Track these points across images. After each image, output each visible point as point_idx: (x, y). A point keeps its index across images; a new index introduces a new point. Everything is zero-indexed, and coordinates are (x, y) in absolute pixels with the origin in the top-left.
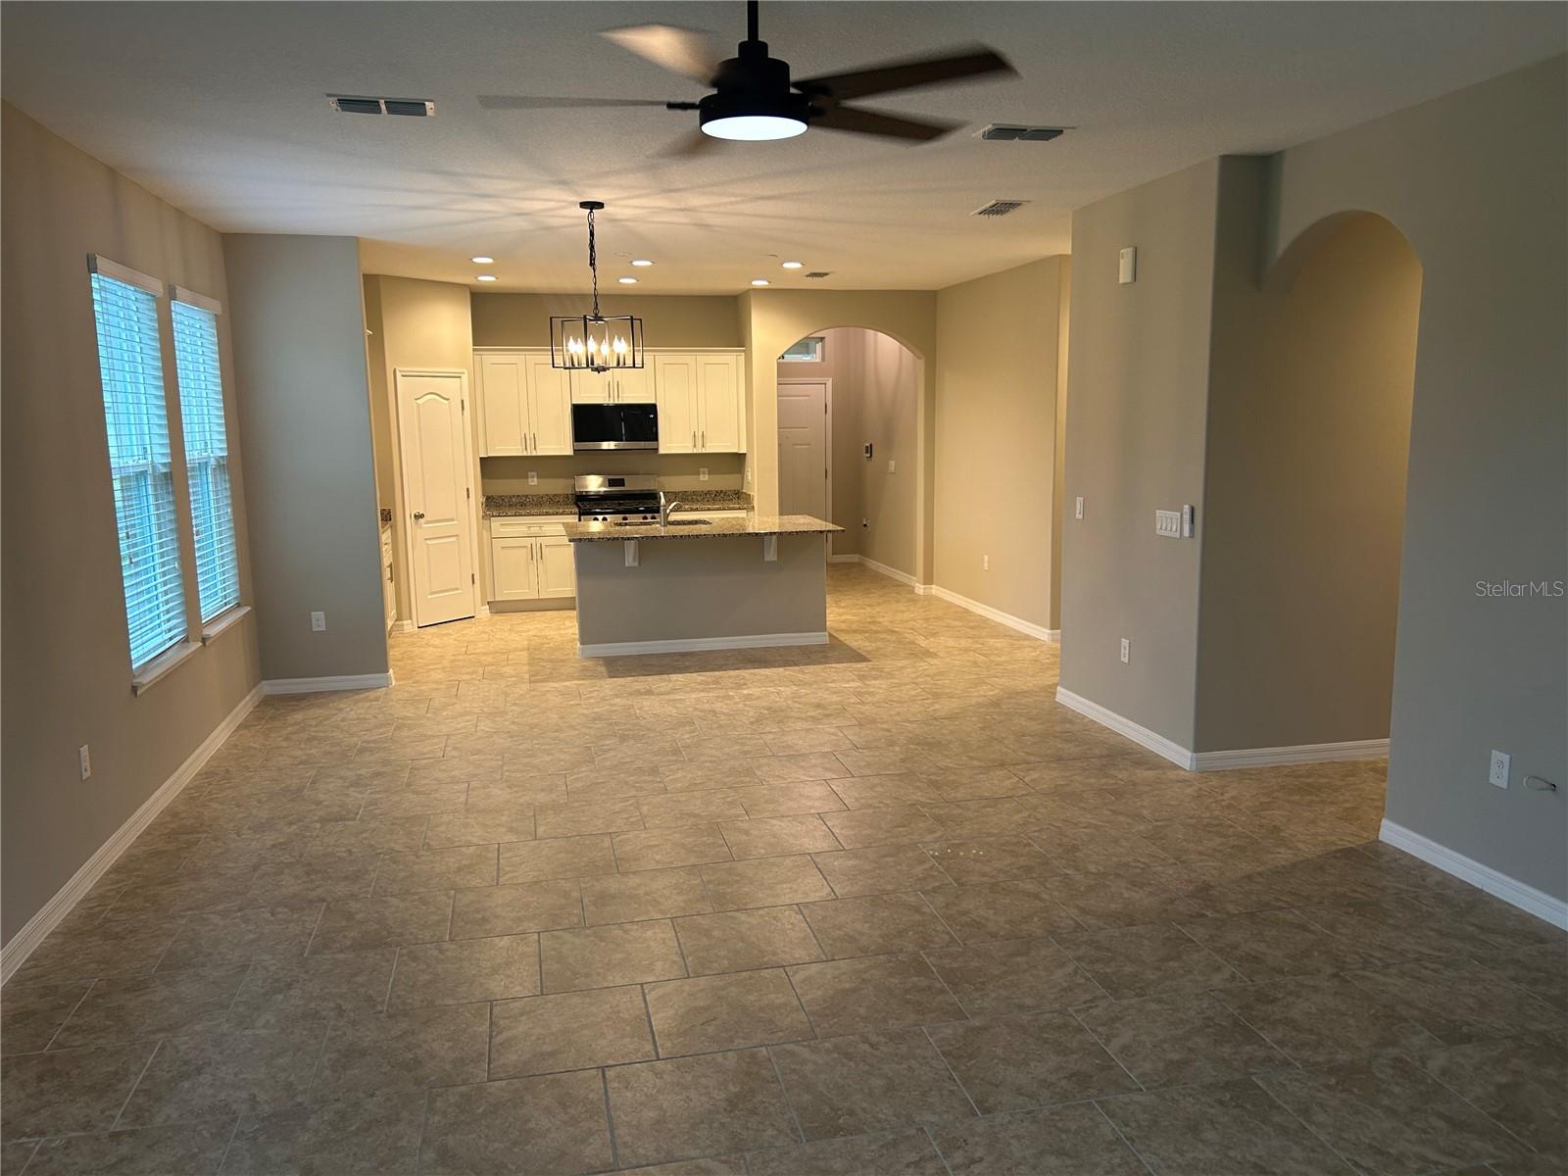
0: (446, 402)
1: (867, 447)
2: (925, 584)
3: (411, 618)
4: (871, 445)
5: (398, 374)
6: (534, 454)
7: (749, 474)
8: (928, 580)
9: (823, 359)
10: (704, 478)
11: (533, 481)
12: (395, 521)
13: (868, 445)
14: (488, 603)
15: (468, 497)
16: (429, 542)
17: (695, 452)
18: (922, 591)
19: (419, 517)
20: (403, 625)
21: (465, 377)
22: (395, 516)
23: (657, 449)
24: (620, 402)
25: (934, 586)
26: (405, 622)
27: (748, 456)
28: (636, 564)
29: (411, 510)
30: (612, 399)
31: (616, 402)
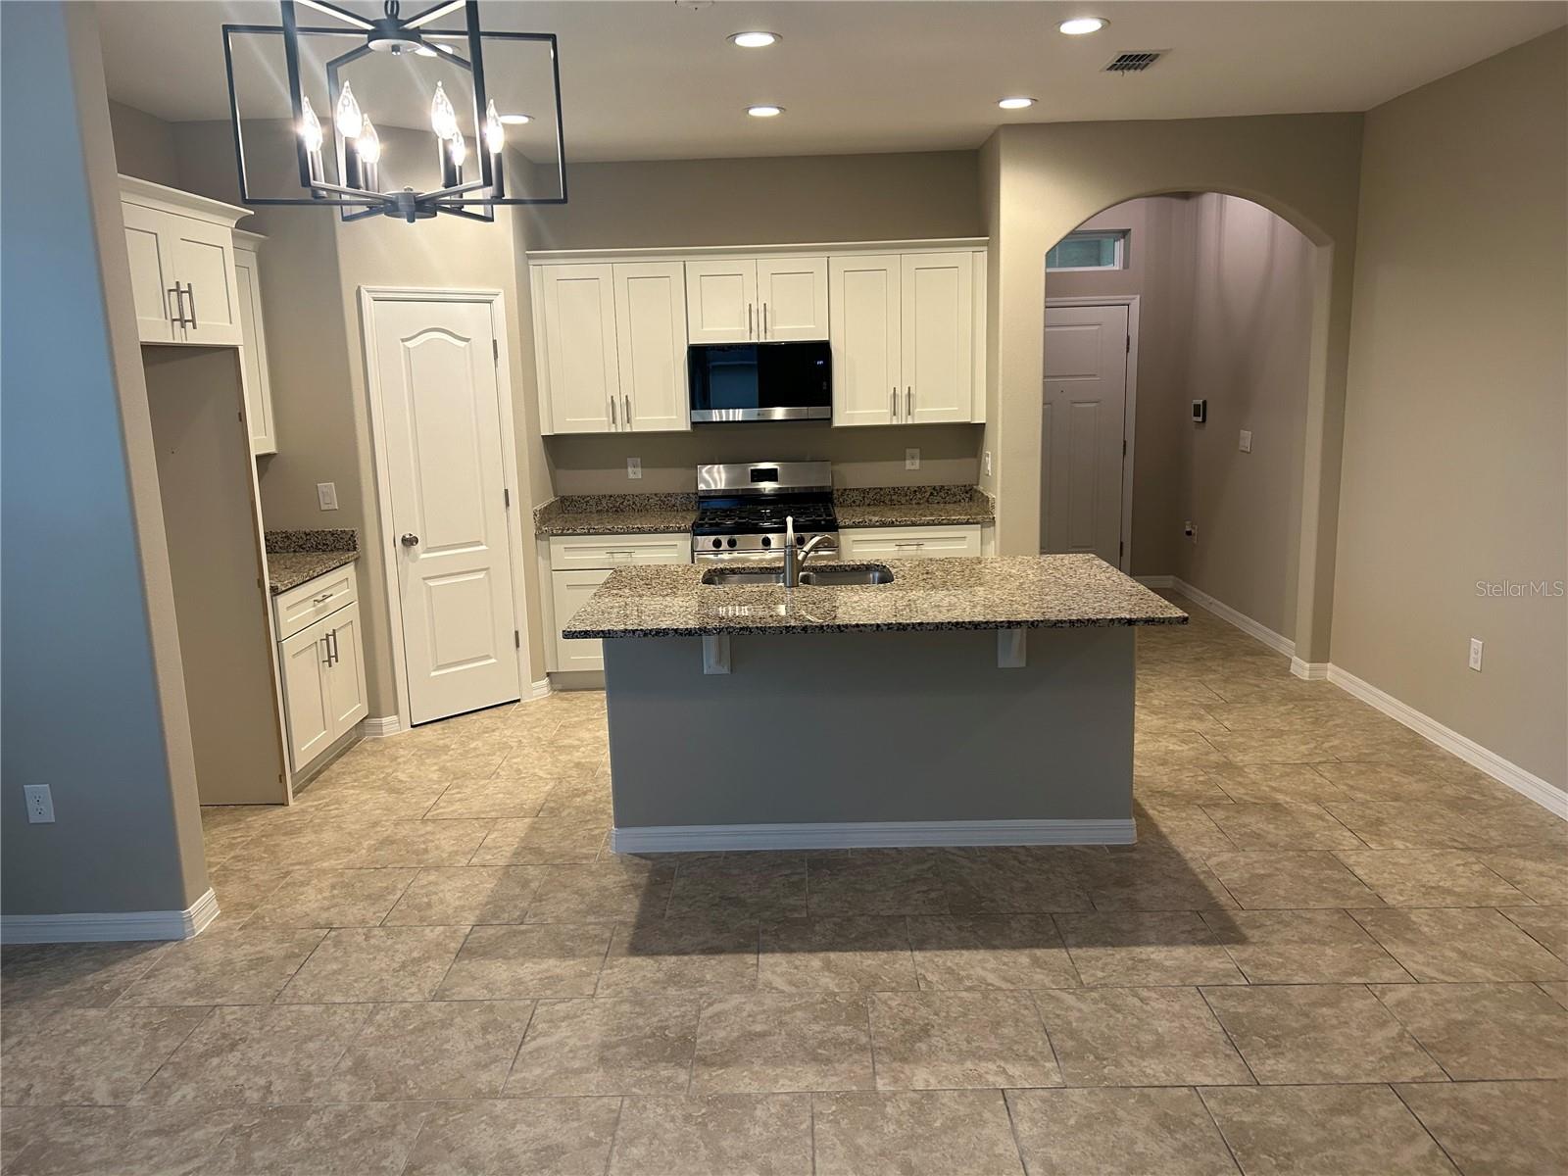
0: (463, 344)
1: (1197, 407)
2: (1312, 661)
3: (397, 713)
4: (1205, 403)
5: (366, 298)
6: (628, 430)
7: (989, 459)
8: (1320, 653)
9: (1126, 265)
10: (913, 465)
11: (634, 473)
12: (365, 550)
13: (1200, 402)
14: (548, 674)
15: (507, 504)
16: (431, 583)
17: (895, 423)
18: (1307, 673)
19: (409, 542)
20: (381, 725)
21: (499, 302)
22: (364, 538)
23: (830, 420)
24: (769, 340)
25: (1330, 665)
26: (384, 720)
27: (988, 431)
28: (725, 670)
29: (393, 529)
30: (754, 334)
31: (762, 340)
